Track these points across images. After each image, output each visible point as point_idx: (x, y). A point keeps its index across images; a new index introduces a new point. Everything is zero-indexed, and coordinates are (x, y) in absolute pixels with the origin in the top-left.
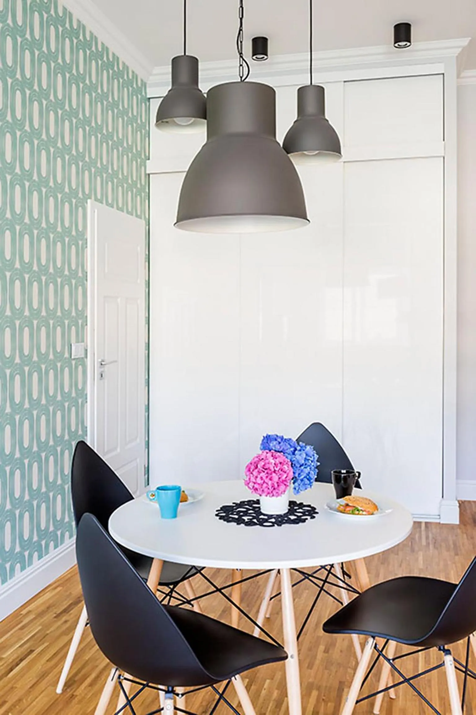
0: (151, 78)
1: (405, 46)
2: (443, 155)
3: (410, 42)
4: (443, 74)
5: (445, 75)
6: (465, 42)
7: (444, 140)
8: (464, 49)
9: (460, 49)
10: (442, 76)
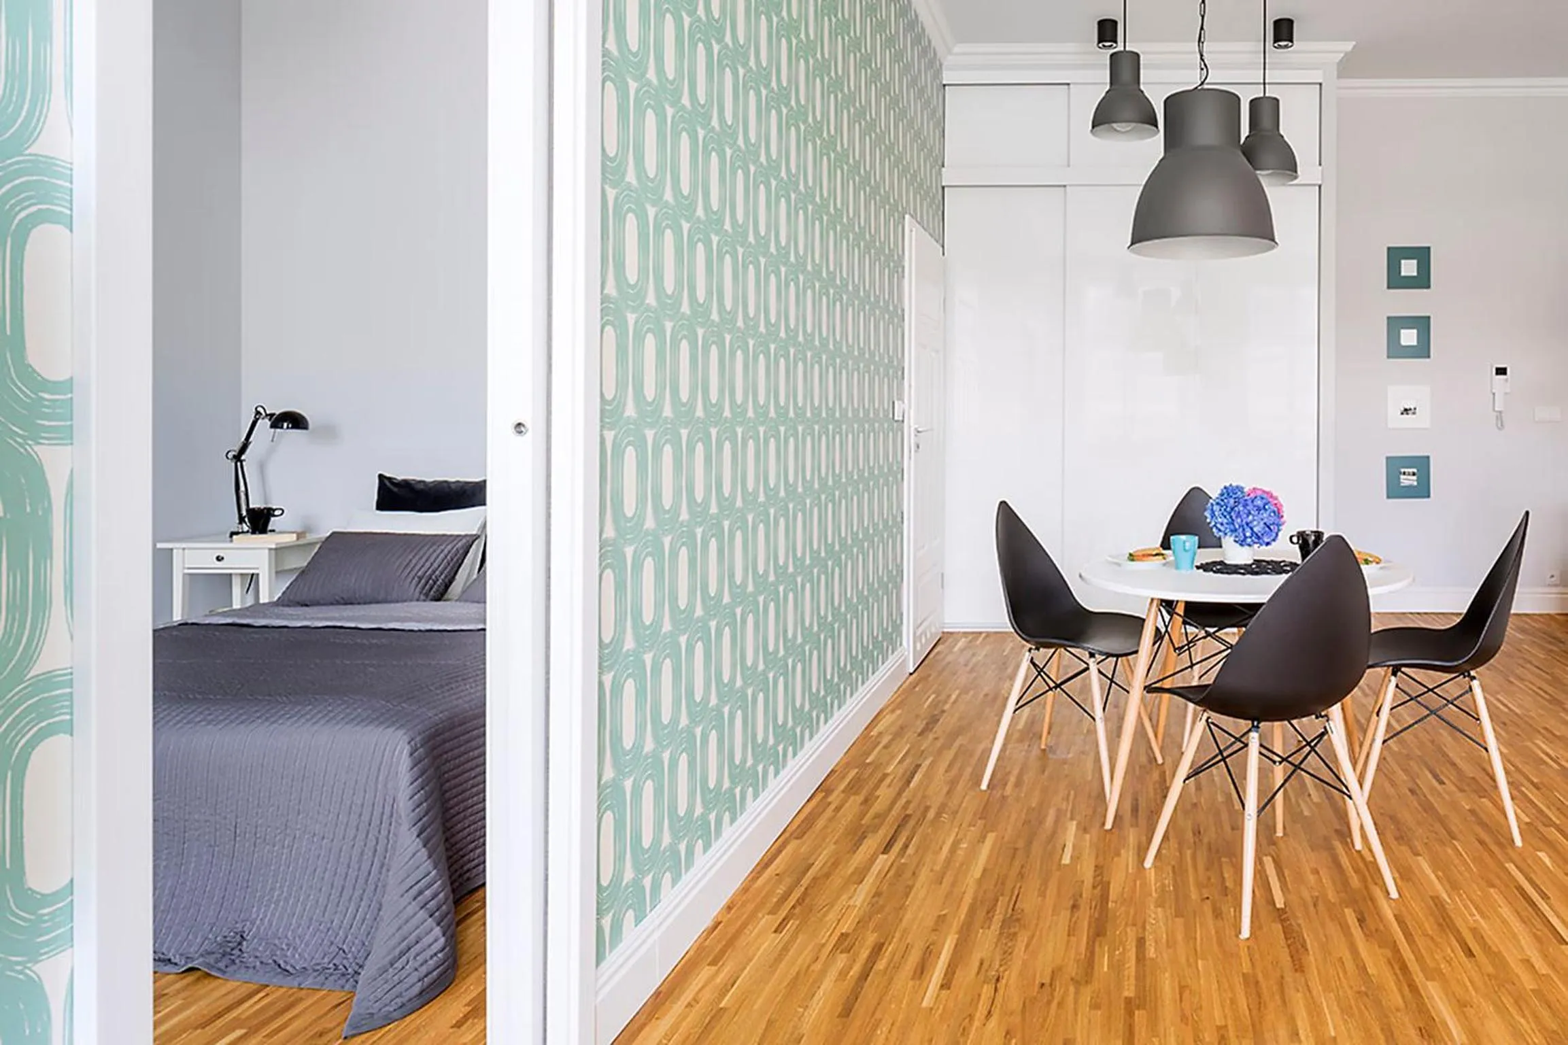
0: (950, 57)
1: (1286, 47)
2: (1320, 182)
3: (1291, 41)
4: (1321, 84)
5: (1323, 85)
6: (1349, 46)
7: (1320, 164)
8: (1346, 54)
9: (1342, 55)
10: (1318, 86)
